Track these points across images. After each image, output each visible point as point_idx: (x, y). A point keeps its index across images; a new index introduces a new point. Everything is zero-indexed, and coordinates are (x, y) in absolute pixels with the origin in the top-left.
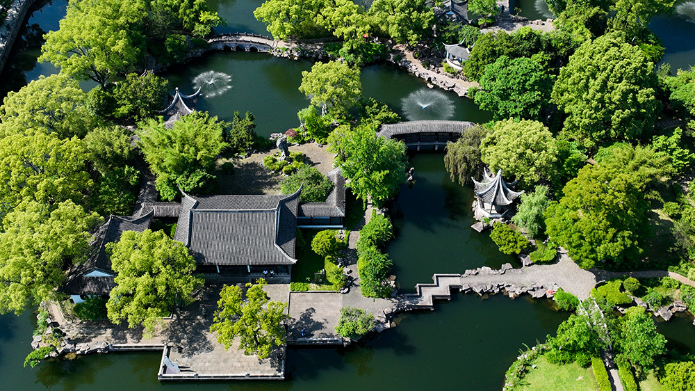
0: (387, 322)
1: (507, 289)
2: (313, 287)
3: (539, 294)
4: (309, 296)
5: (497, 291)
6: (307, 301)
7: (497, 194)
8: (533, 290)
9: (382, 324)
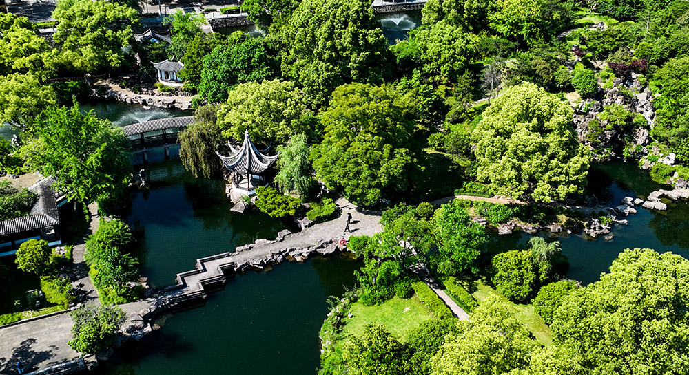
0: (145, 326)
1: (291, 254)
2: (28, 314)
3: (330, 249)
4: (24, 327)
5: (279, 259)
6: (22, 333)
7: (250, 162)
8: (322, 247)
9: (139, 329)
